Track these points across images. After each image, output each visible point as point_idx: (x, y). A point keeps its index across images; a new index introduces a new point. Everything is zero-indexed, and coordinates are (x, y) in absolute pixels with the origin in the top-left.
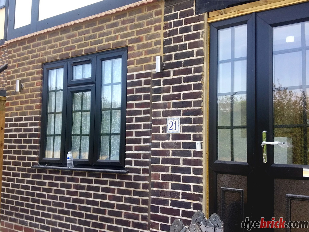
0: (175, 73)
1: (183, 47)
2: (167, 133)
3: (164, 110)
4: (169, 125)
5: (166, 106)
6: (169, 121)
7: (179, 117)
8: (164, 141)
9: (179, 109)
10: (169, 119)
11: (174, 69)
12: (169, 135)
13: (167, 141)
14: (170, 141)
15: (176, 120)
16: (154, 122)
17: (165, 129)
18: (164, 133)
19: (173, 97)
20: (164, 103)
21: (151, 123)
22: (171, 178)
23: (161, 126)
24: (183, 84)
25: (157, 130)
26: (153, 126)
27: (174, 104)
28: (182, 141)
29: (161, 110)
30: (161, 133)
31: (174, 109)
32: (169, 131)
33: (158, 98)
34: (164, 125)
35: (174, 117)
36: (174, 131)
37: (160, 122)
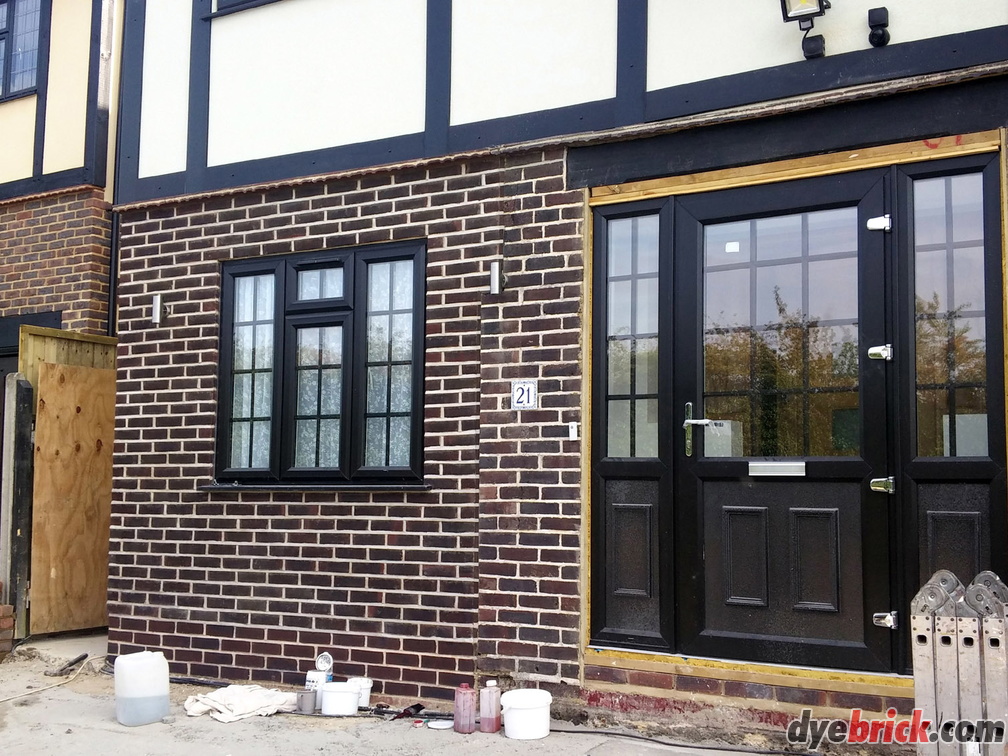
0: (527, 296)
1: (544, 247)
2: (512, 409)
3: (506, 365)
4: (516, 395)
5: (508, 358)
6: (517, 387)
7: (536, 379)
8: (505, 426)
9: (536, 363)
10: (517, 383)
11: (526, 288)
12: (516, 412)
13: (512, 425)
14: (519, 423)
15: (531, 384)
16: (486, 388)
17: (507, 403)
18: (507, 410)
19: (524, 342)
20: (505, 353)
21: (479, 390)
22: (520, 493)
23: (500, 397)
24: (543, 316)
25: (492, 403)
26: (482, 396)
27: (525, 354)
28: (541, 425)
29: (500, 366)
30: (499, 409)
31: (527, 364)
32: (515, 406)
33: (493, 343)
34: (505, 395)
35: (526, 380)
36: (527, 405)
37: (498, 388)
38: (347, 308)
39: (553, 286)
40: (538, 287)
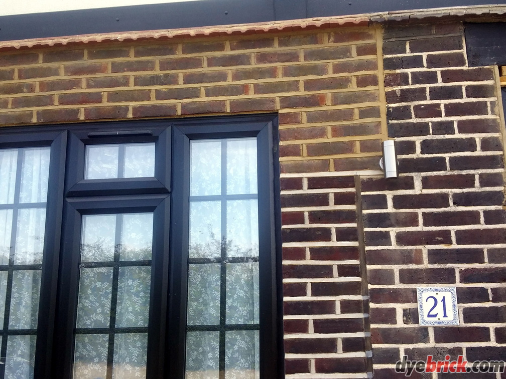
0: (426, 183)
2: (421, 324)
3: (404, 267)
4: (425, 305)
5: (407, 258)
6: (425, 295)
7: (453, 287)
8: (411, 346)
9: (450, 265)
10: (425, 290)
11: (424, 174)
12: (426, 329)
13: (421, 345)
14: (432, 343)
15: (447, 293)
16: (376, 296)
17: (412, 316)
18: (411, 326)
19: (429, 238)
20: (402, 251)
21: (366, 298)
23: (399, 308)
24: (452, 208)
25: (389, 316)
26: (372, 305)
27: (431, 253)
28: (465, 345)
29: (396, 268)
30: (400, 324)
31: (436, 266)
32: (424, 320)
33: (384, 238)
34: (407, 306)
35: (439, 286)
36: (443, 319)
37: (395, 296)
38: (162, 191)
39: (464, 172)
40: (442, 173)
